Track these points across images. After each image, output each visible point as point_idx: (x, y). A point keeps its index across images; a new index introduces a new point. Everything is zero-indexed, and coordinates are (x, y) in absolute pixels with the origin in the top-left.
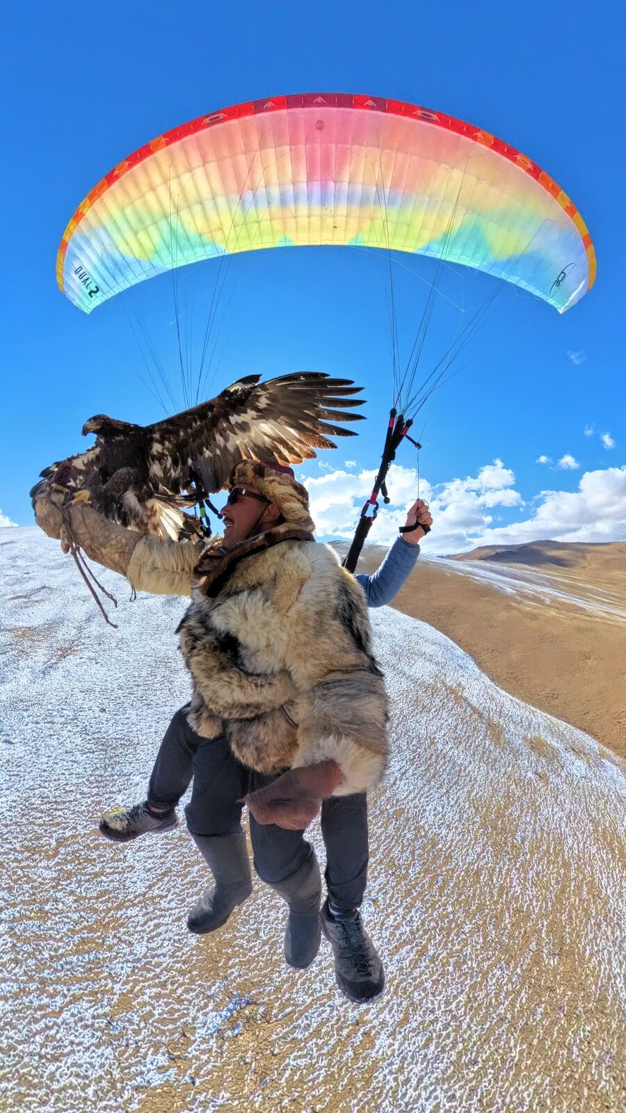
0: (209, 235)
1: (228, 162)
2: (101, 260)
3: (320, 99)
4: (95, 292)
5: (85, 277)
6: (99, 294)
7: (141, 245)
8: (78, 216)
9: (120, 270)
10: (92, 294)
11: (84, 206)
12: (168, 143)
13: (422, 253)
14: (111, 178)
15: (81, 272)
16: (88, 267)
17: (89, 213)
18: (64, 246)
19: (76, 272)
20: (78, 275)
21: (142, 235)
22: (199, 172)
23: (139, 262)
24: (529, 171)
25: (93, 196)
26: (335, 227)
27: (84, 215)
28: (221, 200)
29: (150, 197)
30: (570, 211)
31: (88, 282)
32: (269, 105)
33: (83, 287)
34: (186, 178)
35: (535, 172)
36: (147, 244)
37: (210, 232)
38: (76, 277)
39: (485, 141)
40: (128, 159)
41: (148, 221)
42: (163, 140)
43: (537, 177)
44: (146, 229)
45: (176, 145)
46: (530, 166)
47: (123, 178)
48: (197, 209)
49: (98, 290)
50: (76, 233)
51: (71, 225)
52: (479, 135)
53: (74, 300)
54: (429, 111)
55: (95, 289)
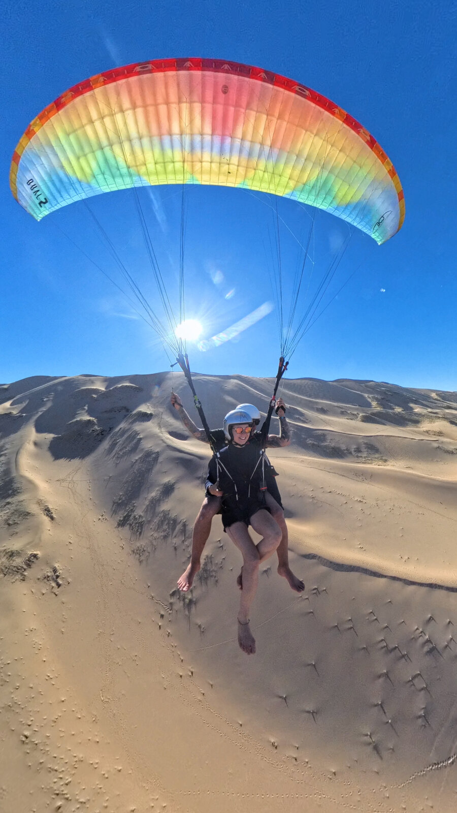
0: (135, 168)
1: (151, 109)
2: (49, 176)
3: (226, 67)
4: (45, 203)
5: (36, 189)
6: (47, 205)
7: (82, 169)
8: (30, 133)
9: (64, 187)
10: (42, 204)
11: (35, 124)
12: (105, 83)
13: (288, 197)
14: (59, 105)
15: (32, 184)
16: (37, 180)
17: (39, 133)
18: (16, 158)
19: (28, 183)
20: (30, 186)
21: (82, 161)
22: (129, 114)
23: (80, 182)
24: (367, 142)
25: (44, 117)
26: (229, 173)
27: (35, 133)
28: (146, 141)
29: (88, 129)
30: (392, 173)
31: (38, 193)
32: (188, 64)
33: (34, 197)
34: (119, 117)
35: (372, 143)
36: (87, 170)
37: (137, 166)
38: (28, 188)
39: (340, 116)
40: (71, 90)
41: (87, 150)
42: (102, 79)
43: (372, 147)
44: (85, 155)
45: (111, 86)
46: (369, 138)
47: (68, 106)
48: (126, 146)
49: (46, 202)
50: (28, 147)
51: (23, 140)
52: (337, 111)
53: (26, 208)
54: (304, 87)
55: (44, 201)
